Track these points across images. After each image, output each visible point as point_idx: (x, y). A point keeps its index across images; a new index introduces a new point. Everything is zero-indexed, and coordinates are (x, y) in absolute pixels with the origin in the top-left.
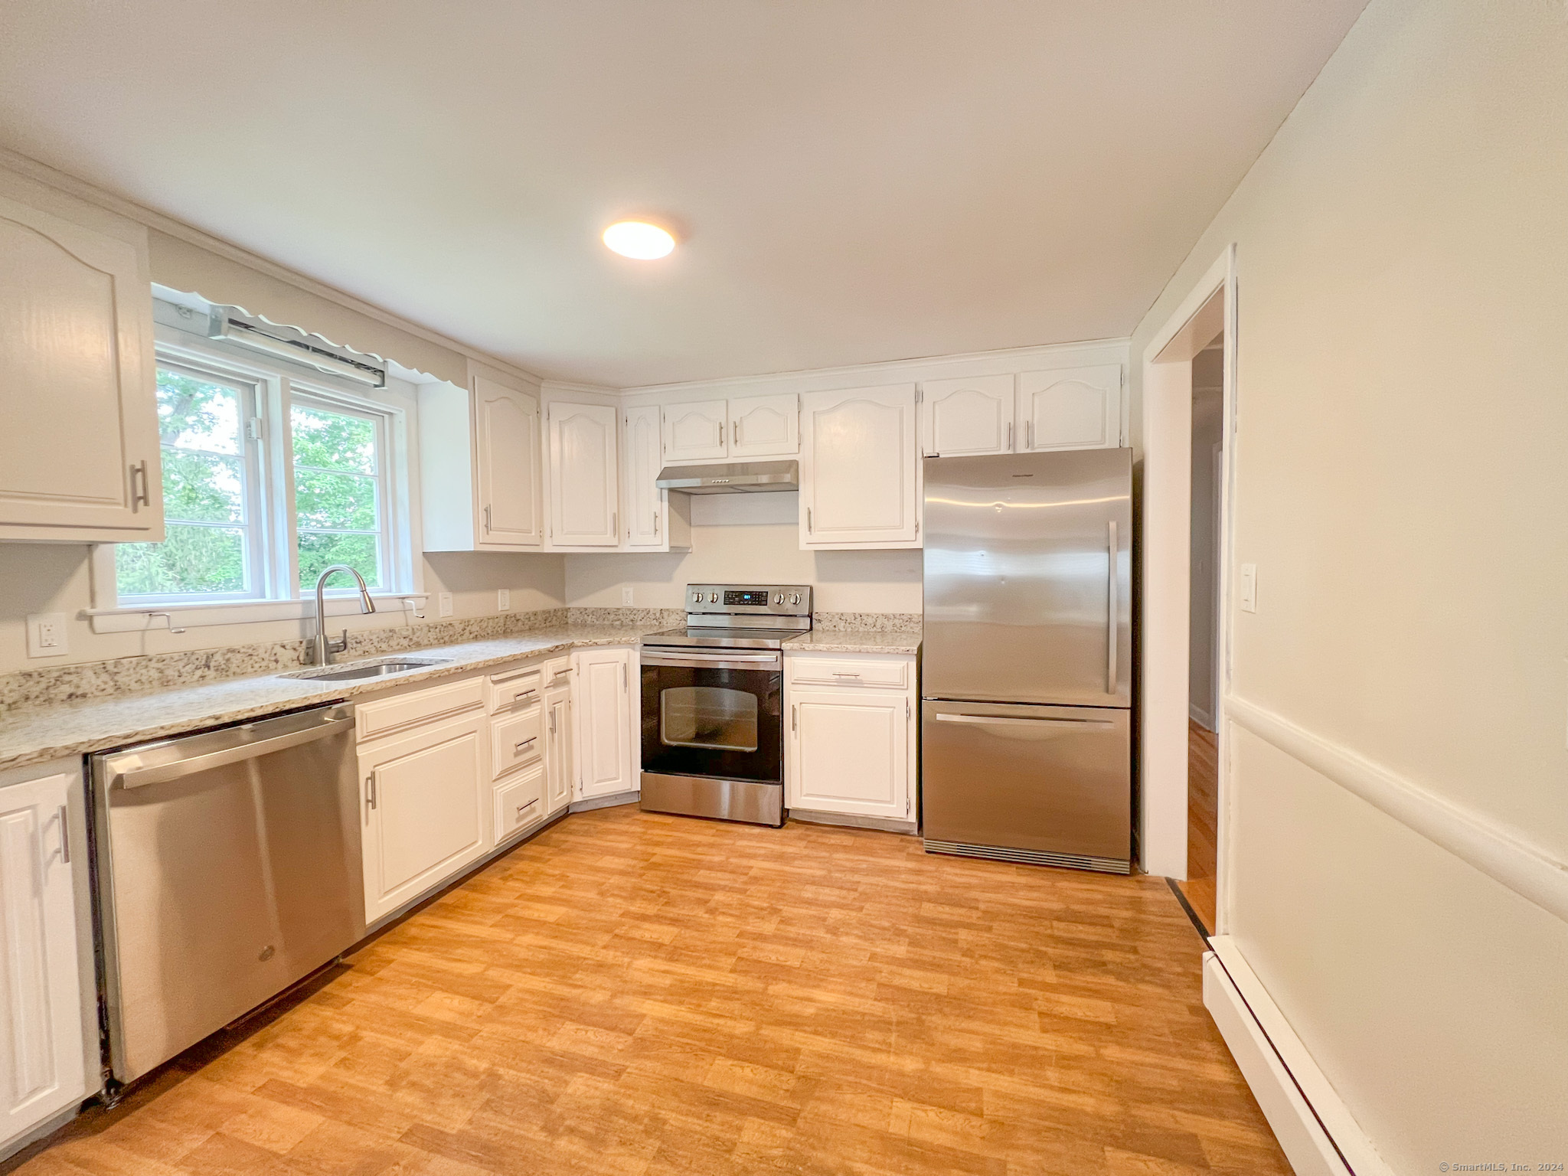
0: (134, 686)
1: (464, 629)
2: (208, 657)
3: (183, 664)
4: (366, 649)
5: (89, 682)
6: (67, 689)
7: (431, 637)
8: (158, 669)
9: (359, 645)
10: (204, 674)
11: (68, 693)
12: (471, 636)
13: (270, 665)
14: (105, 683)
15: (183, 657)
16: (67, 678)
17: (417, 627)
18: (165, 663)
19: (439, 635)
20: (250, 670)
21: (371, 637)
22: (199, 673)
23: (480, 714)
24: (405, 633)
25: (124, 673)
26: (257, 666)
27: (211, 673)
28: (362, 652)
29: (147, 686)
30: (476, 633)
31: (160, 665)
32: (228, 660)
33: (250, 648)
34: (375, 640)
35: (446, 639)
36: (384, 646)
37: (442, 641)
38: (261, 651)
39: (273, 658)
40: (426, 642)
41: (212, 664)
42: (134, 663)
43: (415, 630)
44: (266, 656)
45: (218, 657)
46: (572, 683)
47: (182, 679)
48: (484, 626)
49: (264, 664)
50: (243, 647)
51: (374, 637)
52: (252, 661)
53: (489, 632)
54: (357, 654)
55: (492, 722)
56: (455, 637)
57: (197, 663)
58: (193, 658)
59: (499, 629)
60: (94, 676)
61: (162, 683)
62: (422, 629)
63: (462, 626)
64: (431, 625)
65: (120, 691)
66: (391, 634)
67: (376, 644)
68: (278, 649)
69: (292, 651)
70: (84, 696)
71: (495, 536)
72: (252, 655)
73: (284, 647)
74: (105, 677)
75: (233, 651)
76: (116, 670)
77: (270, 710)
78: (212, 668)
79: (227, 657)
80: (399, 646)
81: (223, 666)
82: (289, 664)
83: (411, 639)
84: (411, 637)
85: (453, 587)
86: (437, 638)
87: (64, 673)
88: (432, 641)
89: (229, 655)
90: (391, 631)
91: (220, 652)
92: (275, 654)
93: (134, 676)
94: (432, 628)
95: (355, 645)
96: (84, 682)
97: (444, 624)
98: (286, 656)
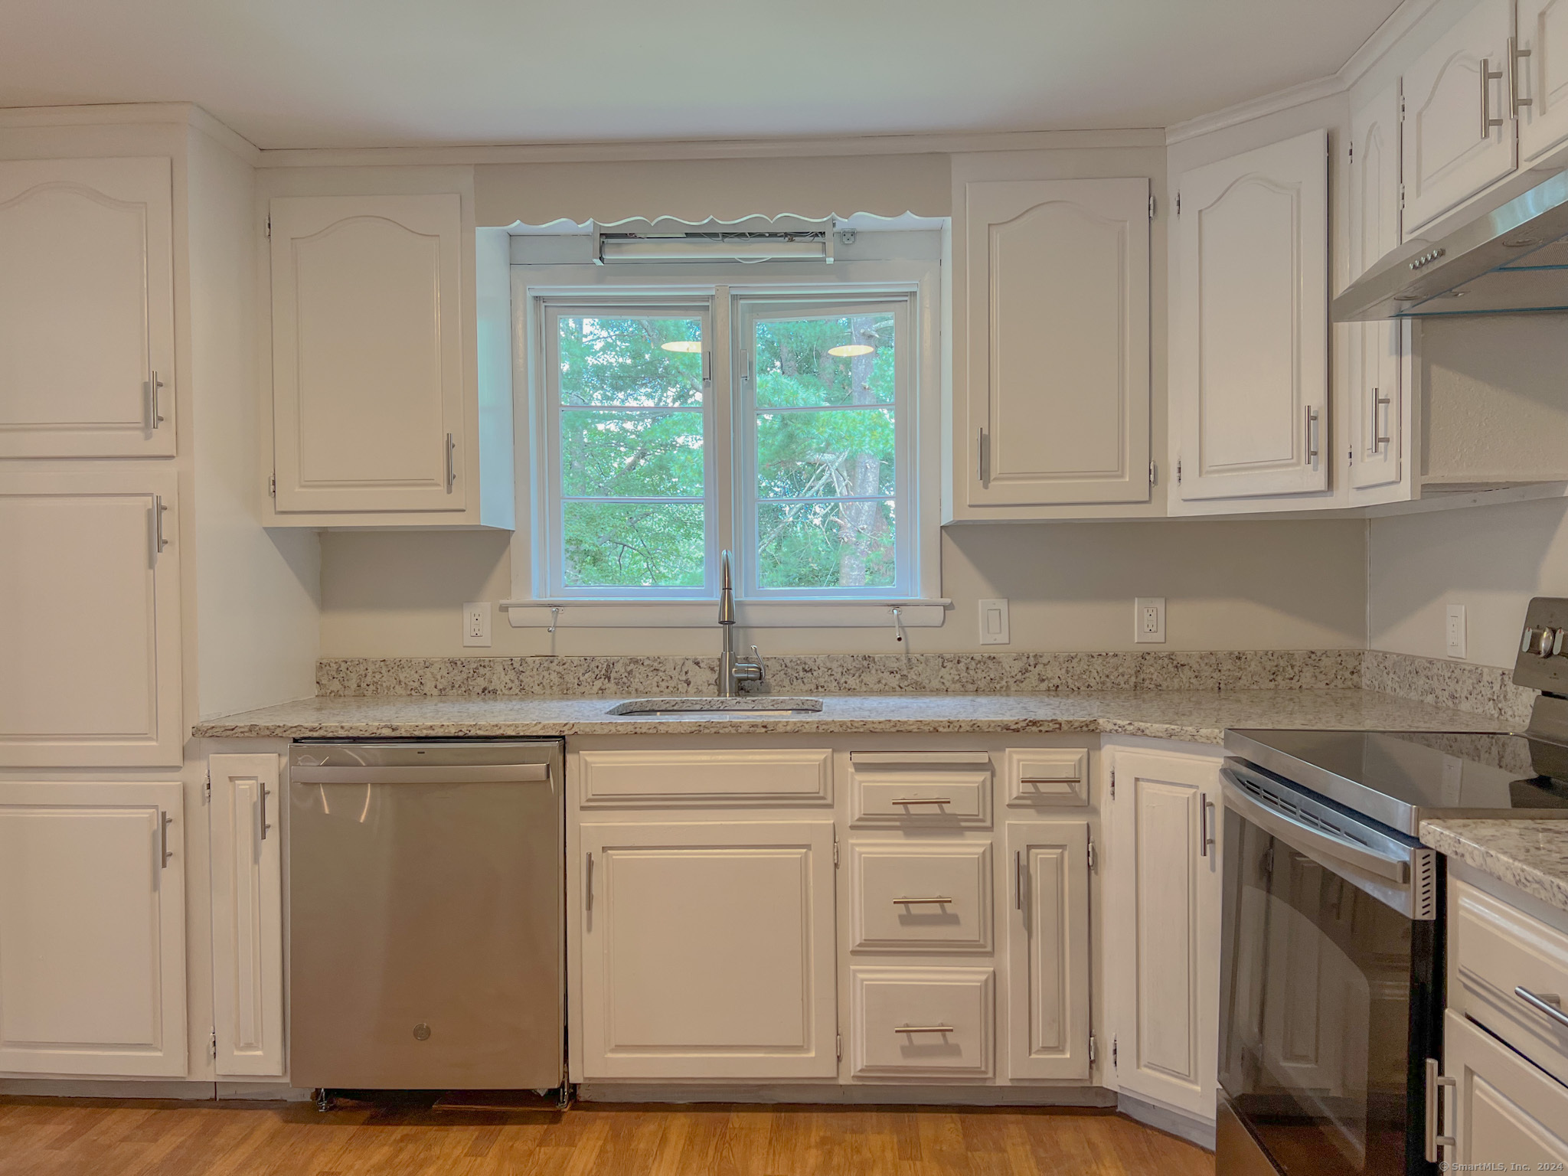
0: (537, 689)
1: (1025, 671)
2: (608, 666)
3: (582, 671)
4: (822, 681)
5: (500, 679)
6: (481, 682)
7: (947, 677)
8: (558, 673)
9: (809, 675)
10: (603, 687)
11: (482, 687)
12: (1044, 686)
13: (680, 686)
14: (512, 681)
15: (583, 662)
16: (482, 671)
17: (918, 656)
18: (565, 666)
19: (964, 674)
20: (655, 689)
21: (829, 665)
22: (598, 684)
23: (823, 819)
24: (895, 665)
25: (528, 673)
26: (663, 685)
27: (611, 686)
28: (813, 687)
29: (548, 691)
30: (1056, 681)
31: (560, 669)
32: (630, 672)
33: (655, 660)
34: (837, 671)
35: (982, 684)
36: (852, 682)
37: (970, 687)
38: (669, 666)
39: (684, 678)
40: (935, 684)
41: (613, 675)
42: (538, 662)
43: (914, 661)
44: (675, 674)
45: (619, 667)
46: (1102, 810)
47: (581, 689)
48: (1078, 670)
49: (672, 684)
50: (648, 658)
51: (834, 665)
52: (658, 677)
53: (1093, 683)
54: (805, 688)
55: (851, 841)
56: (1004, 683)
57: (597, 671)
58: (593, 665)
59: (1121, 680)
60: (503, 673)
61: (562, 690)
62: (927, 660)
63: (1018, 665)
64: (947, 656)
65: (524, 692)
66: (865, 663)
67: (838, 676)
68: (689, 665)
69: (708, 672)
70: (495, 692)
71: (1000, 491)
72: (657, 670)
73: (697, 664)
74: (512, 675)
75: (637, 662)
76: (521, 669)
77: (452, 732)
78: (612, 681)
79: (629, 669)
80: (881, 686)
81: (625, 680)
82: (704, 688)
83: (904, 677)
84: (905, 673)
85: (1012, 590)
86: (959, 681)
87: (483, 665)
88: (948, 684)
89: (632, 666)
90: (865, 658)
91: (621, 662)
92: (686, 673)
93: (536, 677)
94: (948, 660)
95: (802, 674)
96: (495, 677)
97: (978, 657)
98: (702, 677)
